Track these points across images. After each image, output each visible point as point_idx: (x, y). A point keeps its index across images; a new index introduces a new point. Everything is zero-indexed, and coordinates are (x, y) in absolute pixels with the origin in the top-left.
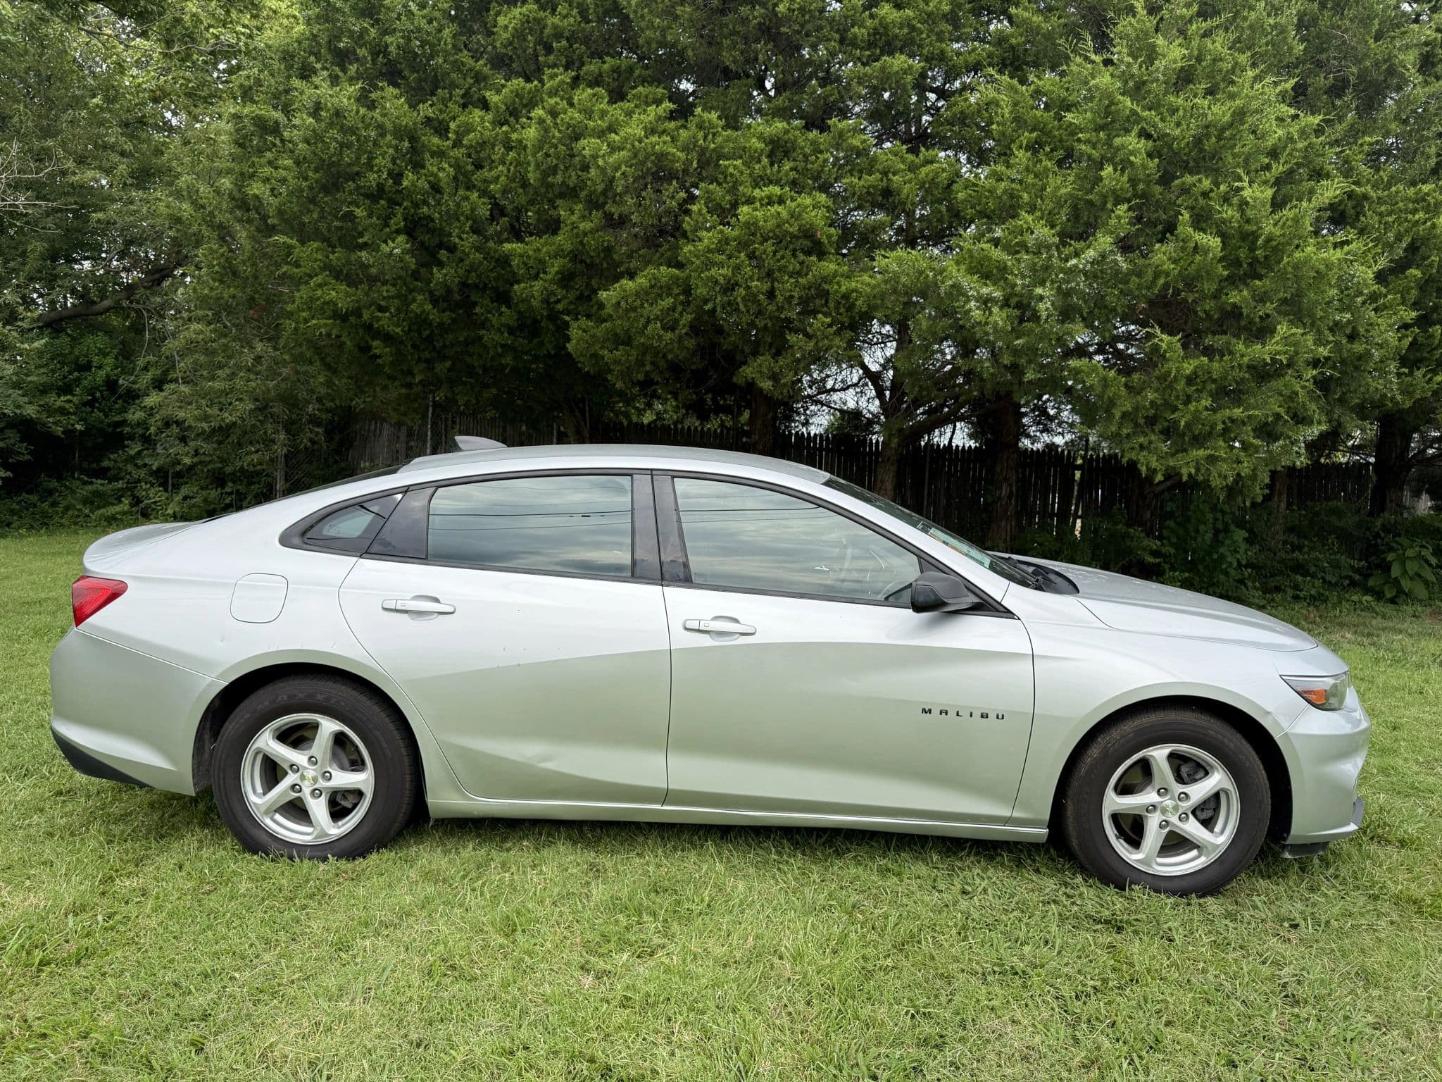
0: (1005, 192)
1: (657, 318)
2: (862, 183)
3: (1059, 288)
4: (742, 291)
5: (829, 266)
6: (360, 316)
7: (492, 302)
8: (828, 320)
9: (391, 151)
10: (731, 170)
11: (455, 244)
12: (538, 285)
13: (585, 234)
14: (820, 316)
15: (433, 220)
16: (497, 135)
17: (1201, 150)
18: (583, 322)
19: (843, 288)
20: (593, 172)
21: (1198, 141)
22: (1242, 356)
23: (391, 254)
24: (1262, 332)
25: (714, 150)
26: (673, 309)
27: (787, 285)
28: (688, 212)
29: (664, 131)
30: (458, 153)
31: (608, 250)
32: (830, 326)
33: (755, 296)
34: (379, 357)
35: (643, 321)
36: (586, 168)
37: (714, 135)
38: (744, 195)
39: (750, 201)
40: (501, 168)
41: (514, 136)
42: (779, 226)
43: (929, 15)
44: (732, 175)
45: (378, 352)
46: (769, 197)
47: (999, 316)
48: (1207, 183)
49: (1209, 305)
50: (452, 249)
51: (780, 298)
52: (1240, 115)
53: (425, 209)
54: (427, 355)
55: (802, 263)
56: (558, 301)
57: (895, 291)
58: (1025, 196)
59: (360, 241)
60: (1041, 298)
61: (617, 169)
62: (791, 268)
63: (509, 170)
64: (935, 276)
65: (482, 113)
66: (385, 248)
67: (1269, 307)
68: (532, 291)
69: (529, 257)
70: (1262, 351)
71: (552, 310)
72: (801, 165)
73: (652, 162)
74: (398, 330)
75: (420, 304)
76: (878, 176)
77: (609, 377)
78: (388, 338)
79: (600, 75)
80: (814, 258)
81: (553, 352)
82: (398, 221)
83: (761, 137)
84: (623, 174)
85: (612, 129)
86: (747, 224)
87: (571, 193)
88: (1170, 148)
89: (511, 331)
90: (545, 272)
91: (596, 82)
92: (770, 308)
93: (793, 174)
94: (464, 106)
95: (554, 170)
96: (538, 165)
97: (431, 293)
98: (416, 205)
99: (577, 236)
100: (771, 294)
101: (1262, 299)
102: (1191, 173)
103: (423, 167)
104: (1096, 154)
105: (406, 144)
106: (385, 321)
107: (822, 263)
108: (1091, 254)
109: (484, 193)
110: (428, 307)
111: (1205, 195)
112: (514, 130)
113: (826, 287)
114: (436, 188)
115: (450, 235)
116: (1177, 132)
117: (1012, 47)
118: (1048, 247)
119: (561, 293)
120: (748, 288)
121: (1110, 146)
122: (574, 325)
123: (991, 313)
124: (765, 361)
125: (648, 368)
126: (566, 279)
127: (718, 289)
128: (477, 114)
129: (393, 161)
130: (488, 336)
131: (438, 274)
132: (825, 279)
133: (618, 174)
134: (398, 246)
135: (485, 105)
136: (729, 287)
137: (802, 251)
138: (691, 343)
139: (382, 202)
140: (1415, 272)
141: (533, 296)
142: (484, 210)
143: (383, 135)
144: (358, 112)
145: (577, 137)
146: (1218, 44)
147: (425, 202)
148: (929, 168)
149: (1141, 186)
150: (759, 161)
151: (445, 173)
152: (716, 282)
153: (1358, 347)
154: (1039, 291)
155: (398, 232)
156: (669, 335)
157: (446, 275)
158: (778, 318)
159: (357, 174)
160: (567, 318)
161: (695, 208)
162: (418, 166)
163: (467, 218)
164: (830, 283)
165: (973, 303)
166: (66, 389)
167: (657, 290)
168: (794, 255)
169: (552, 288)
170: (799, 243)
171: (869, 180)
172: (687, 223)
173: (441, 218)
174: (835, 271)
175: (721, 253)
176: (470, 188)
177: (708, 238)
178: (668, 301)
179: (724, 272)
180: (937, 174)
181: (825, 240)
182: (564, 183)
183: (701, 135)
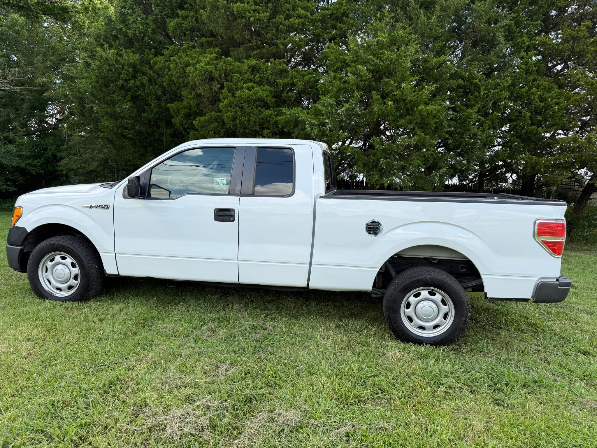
1: (212, 130)
3: (335, 120)
4: (239, 121)
6: (118, 130)
7: (165, 125)
9: (126, 72)
10: (235, 77)
13: (190, 100)
14: (266, 129)
17: (390, 69)
19: (275, 119)
20: (190, 78)
21: (388, 66)
23: (125, 108)
25: (229, 70)
26: (219, 127)
27: (253, 118)
28: (221, 92)
29: (213, 63)
31: (198, 106)
32: (269, 133)
33: (243, 122)
37: (230, 65)
38: (240, 86)
39: (242, 88)
41: (171, 65)
42: (249, 97)
43: (312, 20)
46: (248, 87)
47: (316, 130)
48: (392, 82)
51: (252, 123)
53: (139, 92)
57: (290, 121)
60: (328, 123)
61: (196, 77)
62: (255, 112)
64: (299, 116)
69: (175, 109)
72: (262, 75)
73: (207, 74)
74: (132, 136)
76: (289, 79)
78: (129, 139)
80: (264, 109)
82: (129, 97)
83: (248, 65)
84: (198, 79)
85: (198, 62)
86: (239, 97)
87: (186, 86)
88: (379, 69)
90: (180, 114)
93: (259, 79)
95: (180, 77)
97: (143, 122)
98: (135, 91)
99: (188, 101)
100: (249, 122)
101: (410, 123)
102: (388, 78)
103: (137, 78)
105: (131, 69)
107: (268, 111)
109: (160, 86)
111: (391, 86)
113: (268, 119)
114: (142, 84)
115: (148, 101)
116: (382, 63)
118: (332, 105)
120: (240, 119)
123: (313, 129)
126: (187, 116)
127: (230, 120)
128: (161, 57)
129: (127, 75)
131: (144, 115)
132: (268, 116)
133: (196, 79)
134: (128, 105)
135: (162, 55)
136: (234, 119)
137: (259, 106)
142: (159, 93)
145: (187, 66)
147: (139, 90)
148: (309, 76)
150: (246, 74)
151: (145, 79)
152: (230, 117)
154: (327, 121)
155: (129, 101)
157: (147, 115)
158: (253, 130)
159: (115, 80)
161: (223, 91)
163: (154, 95)
164: (270, 118)
165: (307, 126)
166: (37, 157)
167: (212, 121)
168: (257, 108)
169: (182, 119)
170: (257, 103)
171: (286, 80)
172: (221, 97)
173: (145, 94)
174: (272, 113)
175: (231, 107)
176: (156, 84)
177: (226, 102)
178: (216, 124)
179: (232, 114)
180: (310, 78)
181: (268, 102)
182: (183, 82)
183: (225, 65)
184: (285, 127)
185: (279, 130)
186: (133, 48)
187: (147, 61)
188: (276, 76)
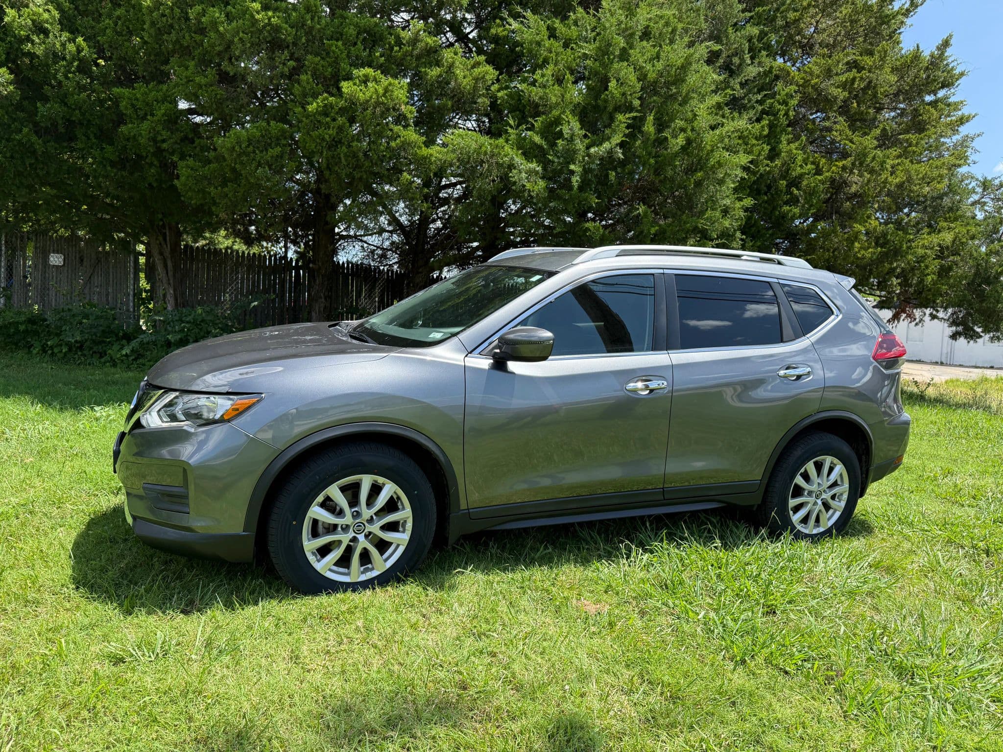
0: (537, 94)
2: (433, 73)
3: (585, 166)
5: (411, 135)
10: (334, 48)
12: (145, 125)
14: (405, 174)
15: (37, 57)
18: (191, 162)
19: (423, 153)
25: (319, 31)
35: (253, 164)
38: (344, 70)
39: (350, 78)
42: (374, 98)
44: (334, 52)
46: (365, 76)
47: (541, 185)
55: (392, 130)
56: (164, 141)
57: (460, 159)
58: (553, 98)
62: (384, 133)
69: (137, 99)
71: (159, 148)
73: (269, 32)
76: (444, 69)
80: (401, 127)
90: (153, 115)
97: (36, 124)
108: (608, 145)
110: (34, 138)
119: (165, 134)
120: (349, 146)
122: (181, 164)
123: (536, 182)
141: (140, 135)
152: (323, 139)
154: (571, 167)
157: (50, 109)
160: (175, 158)
165: (523, 174)
181: (408, 114)
182: (177, 41)
183: (308, 16)
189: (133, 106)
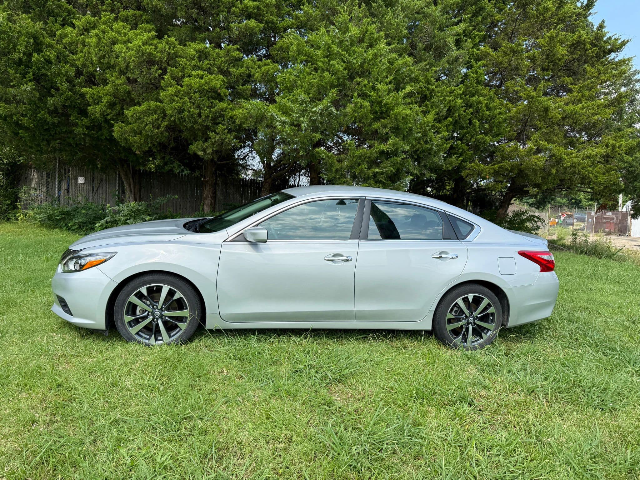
0: (293, 79)
1: (150, 123)
2: (238, 71)
3: (310, 119)
4: (187, 113)
5: (223, 105)
6: (12, 118)
7: (78, 114)
8: (225, 127)
9: (24, 43)
10: (181, 62)
11: (59, 87)
12: (98, 108)
13: (118, 85)
14: (221, 125)
15: (47, 76)
16: (79, 40)
17: (363, 69)
18: (120, 124)
19: (230, 114)
20: (120, 59)
21: (362, 65)
22: (377, 148)
23: (25, 90)
24: (385, 139)
25: (173, 53)
26: (158, 119)
27: (205, 112)
28: (163, 79)
29: (151, 44)
30: (60, 47)
31: (129, 93)
32: (225, 129)
33: (193, 115)
34: (23, 137)
35: (144, 124)
36: (117, 57)
37: (174, 47)
38: (187, 73)
39: (190, 76)
40: (81, 54)
41: (87, 40)
42: (200, 86)
43: (267, 4)
44: (182, 64)
45: (22, 135)
46: (198, 75)
47: (288, 129)
48: (366, 82)
49: (366, 128)
50: (57, 89)
51: (203, 117)
52: (375, 56)
53: (43, 71)
54: (46, 137)
55: (212, 103)
56: (108, 115)
57: (251, 117)
58: (299, 82)
59: (11, 84)
60: (303, 122)
61: (130, 58)
62: (207, 105)
63: (85, 56)
64: (265, 111)
65: (72, 29)
66: (23, 88)
67: (387, 130)
68: (95, 110)
69: (94, 95)
70: (384, 147)
71: (106, 118)
72: (212, 62)
73: (146, 56)
74: (31, 125)
75: (43, 114)
76: (245, 69)
77: (133, 148)
78: (27, 129)
79: (128, 17)
80: (217, 101)
81: (108, 138)
82: (30, 75)
83: (195, 49)
84: (133, 60)
85: (129, 41)
86: (187, 85)
87: (111, 67)
88: (352, 66)
89: (87, 128)
90: (101, 102)
91: (126, 20)
92: (200, 120)
93: (208, 66)
94: (63, 25)
95: (104, 57)
96: (96, 55)
97: (48, 109)
98: (39, 69)
99: (115, 86)
100: (200, 115)
101: (385, 126)
102: (360, 78)
103: (42, 52)
104: (324, 67)
105: (32, 41)
106: (24, 121)
107: (221, 103)
108: (321, 106)
109: (72, 65)
110: (47, 116)
111: (365, 86)
112: (88, 38)
113: (223, 113)
114: (48, 62)
115: (56, 82)
116: (355, 61)
117: (301, 21)
118: (306, 102)
119: (109, 111)
120: (189, 112)
121: (329, 64)
122: (116, 125)
123: (285, 127)
124: (200, 144)
125: (149, 145)
126: (111, 105)
127: (176, 111)
128: (69, 29)
129: (26, 47)
130: (77, 130)
131: (50, 100)
132: (222, 110)
133: (131, 60)
134: (29, 87)
135: (73, 26)
136: (181, 111)
137: (212, 97)
138: (166, 134)
139: (22, 67)
140: (450, 119)
141: (96, 112)
142: (72, 72)
143: (21, 36)
144: (7, 24)
145: (114, 43)
146: (372, 28)
147: (44, 68)
148: (266, 67)
149: (341, 80)
150: (194, 60)
151: (52, 55)
152: (175, 108)
153: (428, 146)
154: (302, 119)
155: (30, 81)
156: (156, 131)
157: (54, 101)
158: (203, 125)
159: (9, 52)
160: (113, 122)
161: (166, 77)
162: (39, 51)
163: (64, 76)
164: (225, 111)
165: (278, 123)
167: (150, 111)
168: (209, 100)
169: (105, 109)
170: (210, 94)
171: (241, 70)
172: (163, 83)
173: (51, 75)
174: (227, 107)
175: (177, 96)
176: (66, 63)
177: (171, 90)
178: (155, 116)
179: (178, 104)
180: (269, 70)
181: (222, 94)
182: (108, 63)
183: (167, 47)
184: (244, 123)
185: (235, 127)
186: (30, 13)
187: (51, 31)
188: (229, 64)
189: (93, 98)
